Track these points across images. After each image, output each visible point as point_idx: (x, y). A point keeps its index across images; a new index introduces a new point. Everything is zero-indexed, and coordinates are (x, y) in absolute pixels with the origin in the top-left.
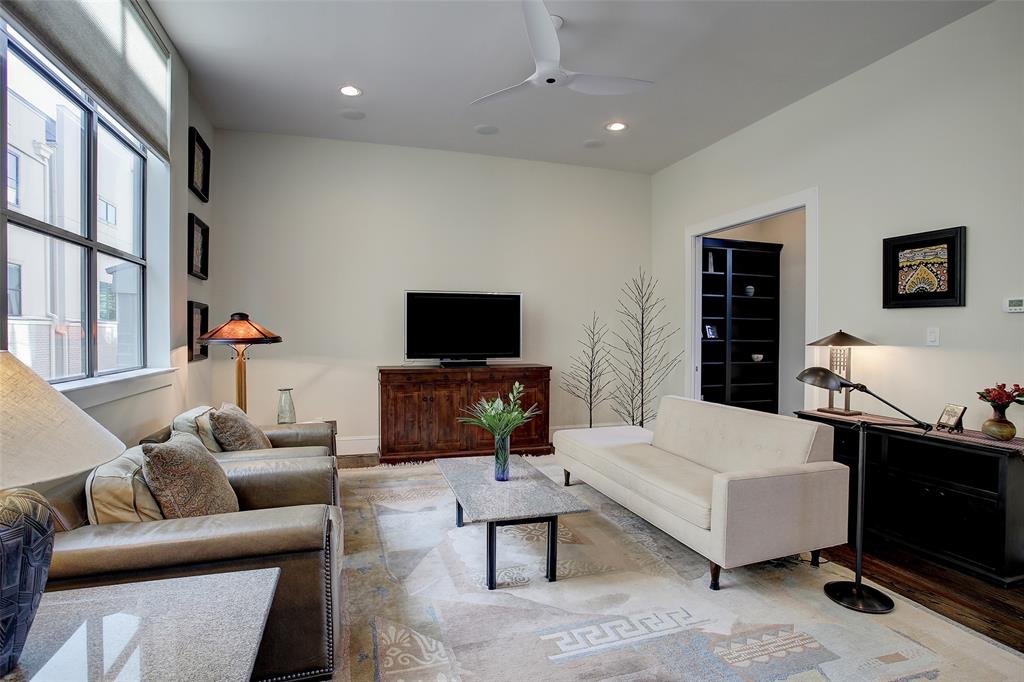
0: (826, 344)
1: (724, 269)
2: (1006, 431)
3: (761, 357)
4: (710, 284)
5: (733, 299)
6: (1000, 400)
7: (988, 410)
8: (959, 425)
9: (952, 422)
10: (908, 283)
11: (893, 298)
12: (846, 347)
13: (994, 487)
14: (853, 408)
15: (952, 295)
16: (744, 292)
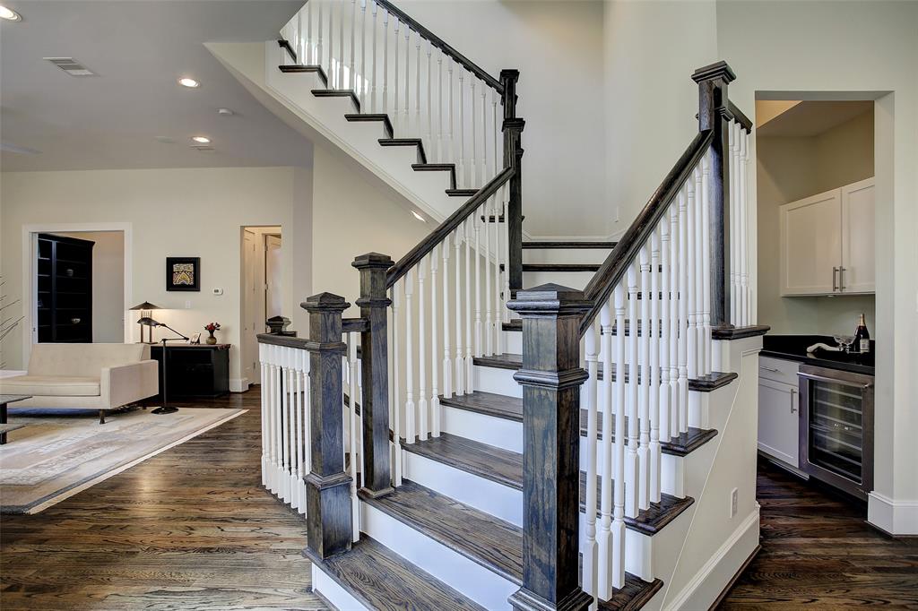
0: (139, 309)
1: (50, 256)
2: (214, 341)
3: (79, 320)
4: (43, 267)
5: (57, 278)
6: (211, 329)
7: (207, 333)
8: (198, 341)
9: (196, 340)
10: (177, 280)
11: (171, 286)
12: (149, 310)
13: (210, 362)
14: (153, 341)
15: (195, 287)
16: (66, 274)
